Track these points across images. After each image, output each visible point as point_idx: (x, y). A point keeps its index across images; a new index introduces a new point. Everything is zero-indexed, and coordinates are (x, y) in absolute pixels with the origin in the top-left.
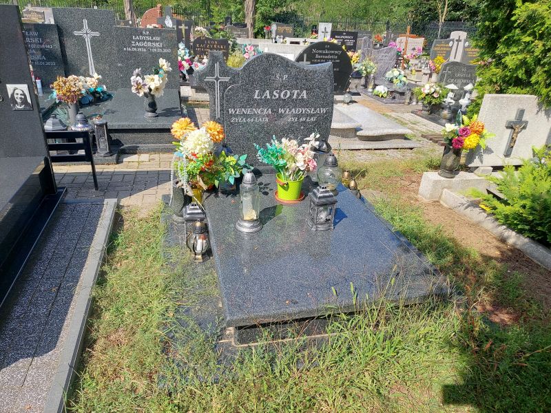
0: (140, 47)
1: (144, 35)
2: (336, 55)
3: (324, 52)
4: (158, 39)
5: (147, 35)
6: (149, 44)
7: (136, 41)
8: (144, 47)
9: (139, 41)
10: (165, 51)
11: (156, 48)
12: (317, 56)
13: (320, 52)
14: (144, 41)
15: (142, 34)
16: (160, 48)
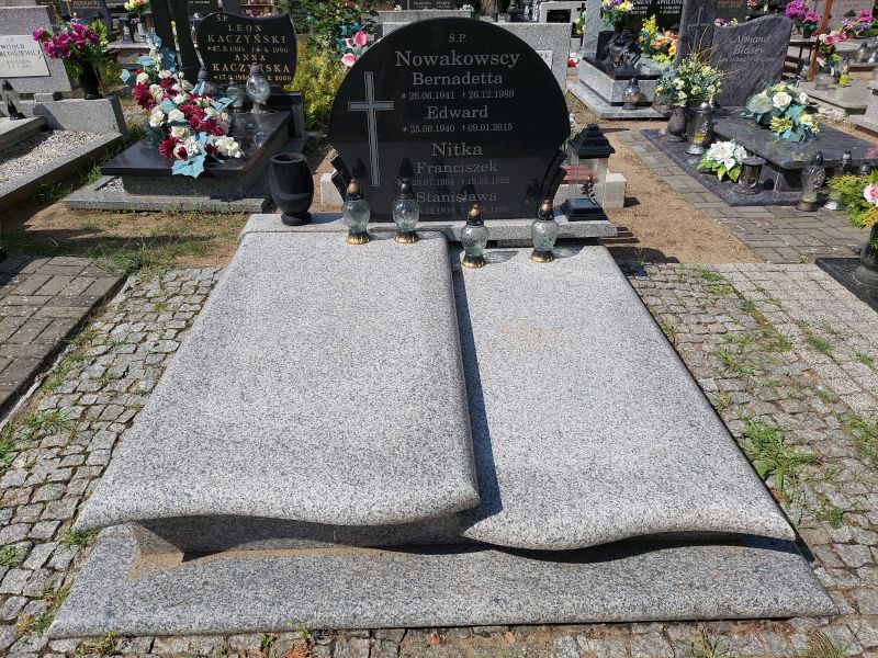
2: (498, 69)
3: (445, 61)
12: (418, 79)
13: (430, 60)
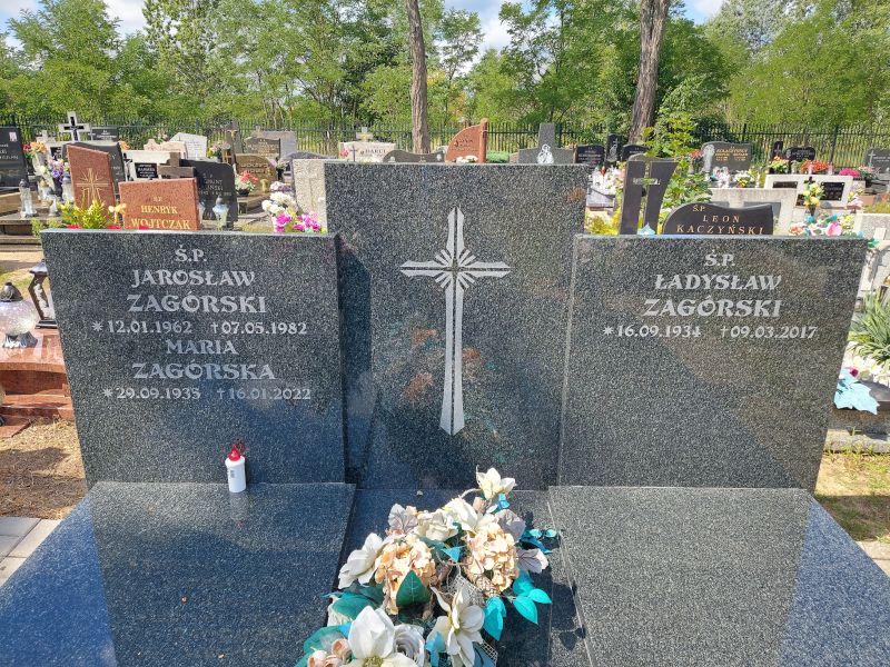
0: (681, 320)
1: (712, 271)
4: (770, 283)
5: (719, 271)
6: (724, 307)
7: (662, 296)
8: (697, 321)
9: (677, 295)
10: (789, 332)
11: (753, 322)
14: (701, 294)
15: (698, 266)
16: (768, 321)
